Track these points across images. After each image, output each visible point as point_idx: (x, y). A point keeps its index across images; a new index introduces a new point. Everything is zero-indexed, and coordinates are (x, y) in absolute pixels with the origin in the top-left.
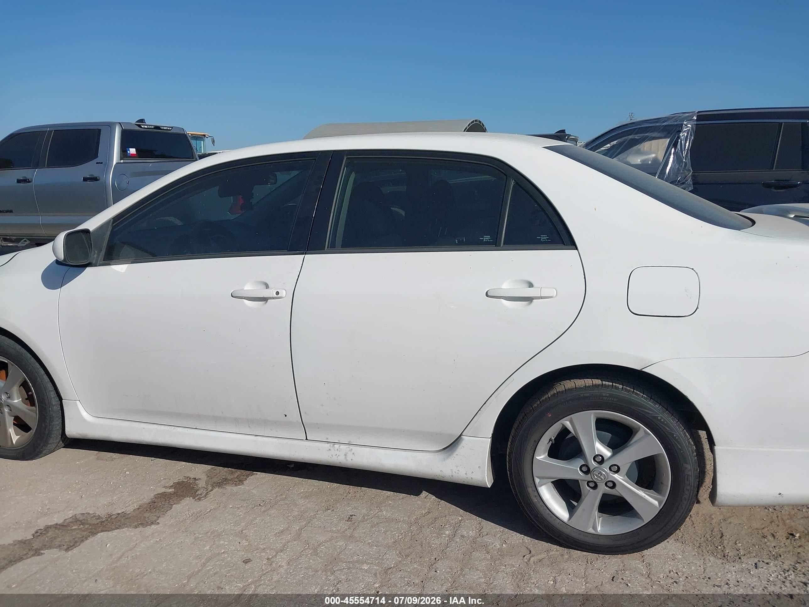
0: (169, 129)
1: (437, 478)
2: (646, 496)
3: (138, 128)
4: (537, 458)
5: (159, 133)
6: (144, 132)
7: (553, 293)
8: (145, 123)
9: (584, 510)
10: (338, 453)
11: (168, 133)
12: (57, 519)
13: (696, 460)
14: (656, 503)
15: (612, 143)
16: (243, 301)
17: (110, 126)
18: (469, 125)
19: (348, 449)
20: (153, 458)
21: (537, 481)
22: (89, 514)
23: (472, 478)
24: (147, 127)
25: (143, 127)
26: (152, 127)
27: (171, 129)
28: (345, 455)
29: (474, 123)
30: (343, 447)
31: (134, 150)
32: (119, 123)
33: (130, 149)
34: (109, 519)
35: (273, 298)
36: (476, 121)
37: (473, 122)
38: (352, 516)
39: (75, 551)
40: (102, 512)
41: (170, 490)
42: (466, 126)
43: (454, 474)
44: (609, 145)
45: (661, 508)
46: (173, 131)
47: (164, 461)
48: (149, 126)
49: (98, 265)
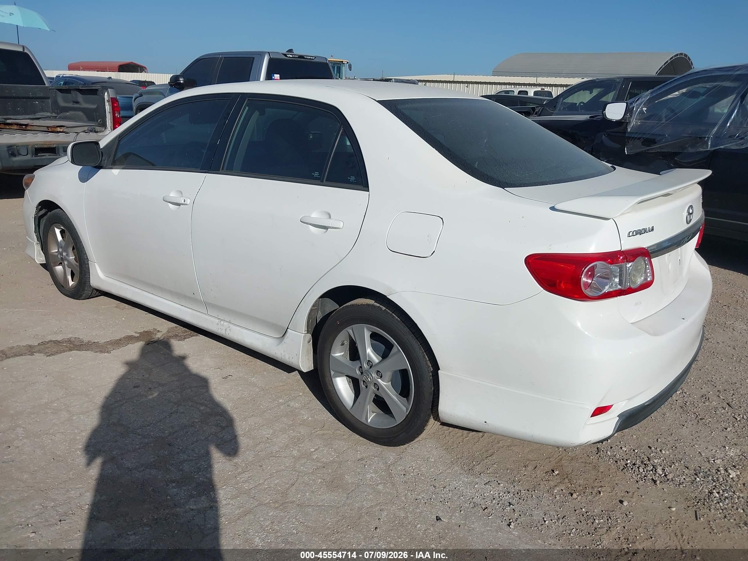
0: (312, 58)
1: (274, 358)
2: (398, 402)
3: (284, 57)
4: (333, 355)
5: (302, 61)
6: (289, 60)
7: (341, 225)
8: (293, 52)
9: (360, 403)
10: (222, 327)
11: (311, 62)
12: (59, 338)
13: (431, 379)
14: (404, 409)
15: (681, 91)
16: (168, 204)
17: (261, 54)
18: (671, 59)
19: (228, 326)
20: (147, 313)
21: (332, 373)
22: (79, 338)
23: (292, 362)
24: (292, 56)
25: (288, 56)
26: (297, 56)
27: (314, 58)
28: (226, 330)
29: (679, 56)
30: (226, 324)
31: (279, 75)
32: (269, 52)
33: (275, 75)
34: (86, 344)
35: (183, 204)
36: (681, 54)
37: (677, 55)
38: (230, 375)
39: (51, 358)
40: (86, 339)
41: (137, 335)
42: (668, 59)
43: (283, 357)
44: (677, 93)
45: (407, 414)
46: (316, 60)
47: (152, 316)
48: (294, 56)
49: (107, 168)
